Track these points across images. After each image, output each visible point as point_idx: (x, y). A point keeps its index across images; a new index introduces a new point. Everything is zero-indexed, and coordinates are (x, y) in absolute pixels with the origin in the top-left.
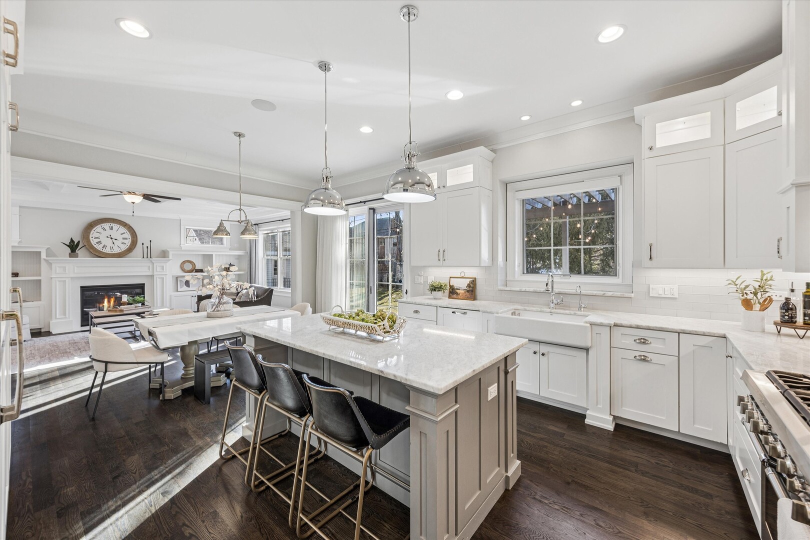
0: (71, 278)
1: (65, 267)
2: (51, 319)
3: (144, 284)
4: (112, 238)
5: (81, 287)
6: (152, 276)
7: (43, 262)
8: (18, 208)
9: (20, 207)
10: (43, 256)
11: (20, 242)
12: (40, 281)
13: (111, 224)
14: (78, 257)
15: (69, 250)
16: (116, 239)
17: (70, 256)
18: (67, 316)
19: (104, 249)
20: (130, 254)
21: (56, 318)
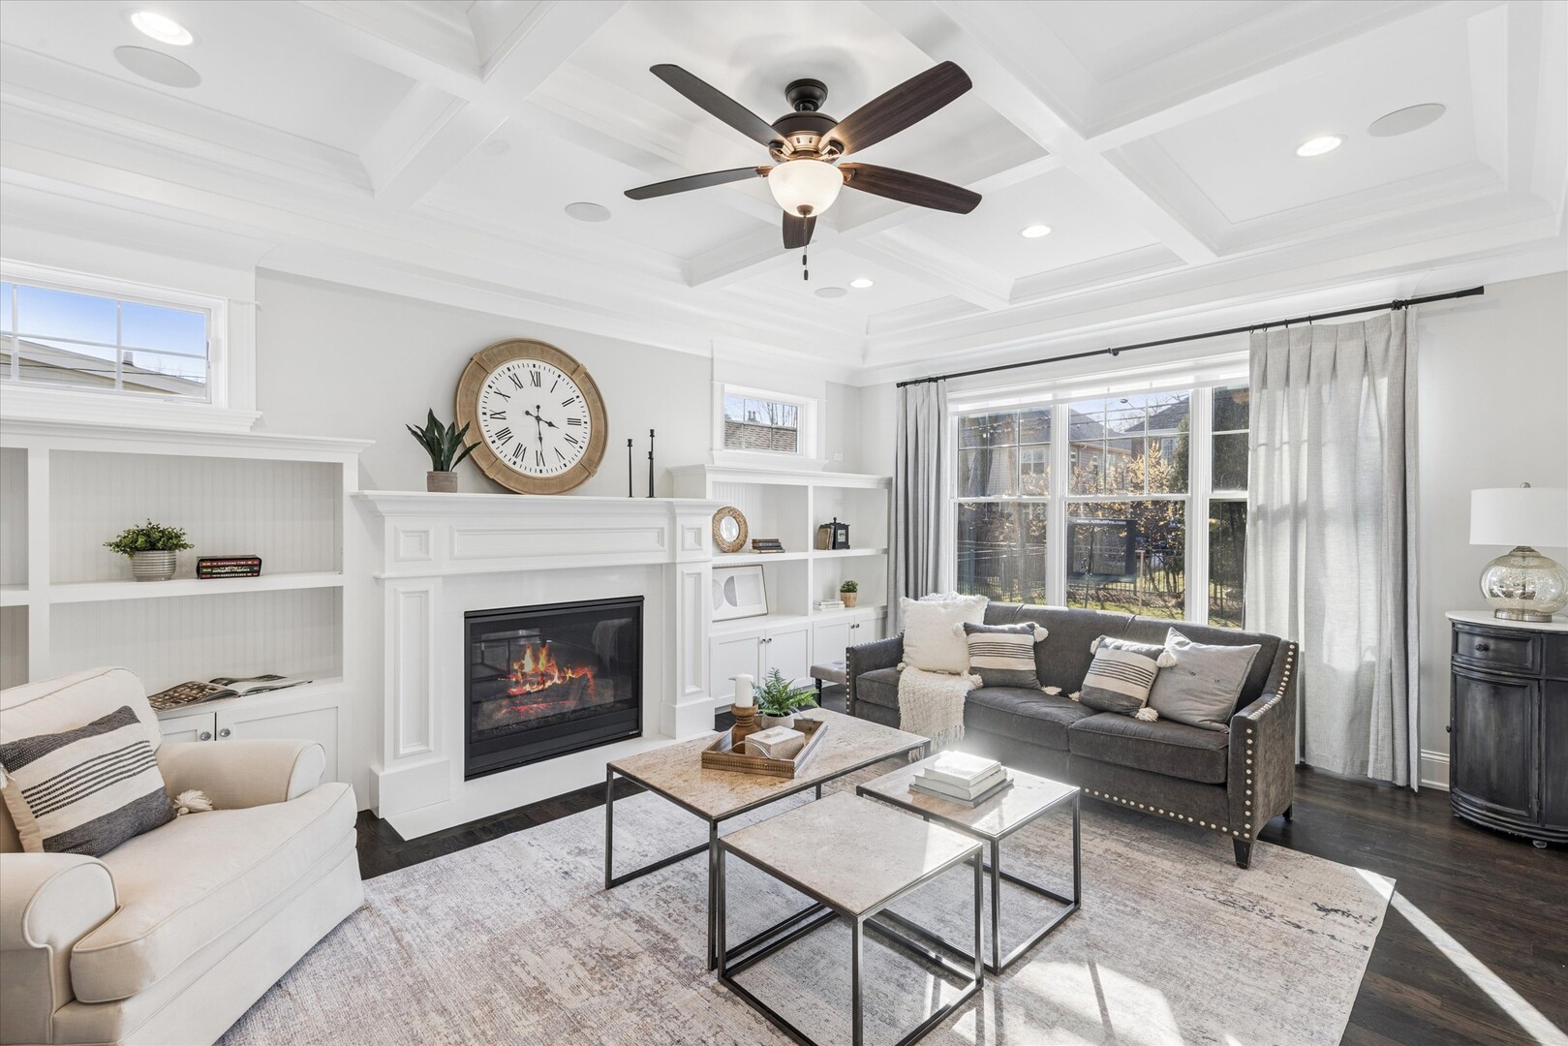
0: (444, 577)
1: (426, 532)
2: (381, 758)
3: (640, 599)
4: (538, 419)
5: (468, 616)
6: (671, 567)
7: (348, 506)
8: (252, 276)
9: (261, 272)
10: (350, 483)
11: (258, 423)
12: (336, 592)
13: (537, 363)
14: (455, 490)
15: (426, 462)
16: (550, 424)
17: (433, 485)
18: (432, 748)
19: (518, 460)
20: (591, 480)
21: (396, 756)
